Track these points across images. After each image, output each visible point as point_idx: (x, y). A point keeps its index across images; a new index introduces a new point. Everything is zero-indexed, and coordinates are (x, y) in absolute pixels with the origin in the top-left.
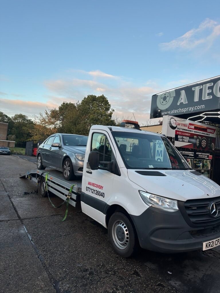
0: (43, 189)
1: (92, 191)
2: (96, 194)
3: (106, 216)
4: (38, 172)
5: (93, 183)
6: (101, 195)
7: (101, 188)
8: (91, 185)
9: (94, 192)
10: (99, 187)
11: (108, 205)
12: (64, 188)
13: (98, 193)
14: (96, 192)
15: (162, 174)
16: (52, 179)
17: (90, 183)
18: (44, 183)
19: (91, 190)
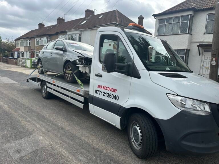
0: (45, 92)
1: (103, 94)
2: (108, 97)
3: (121, 118)
4: (39, 77)
5: (103, 86)
6: (114, 98)
7: (114, 91)
8: (101, 88)
9: (105, 95)
10: (112, 90)
11: (124, 108)
12: (68, 91)
13: (110, 96)
14: (107, 95)
15: (182, 76)
16: (54, 82)
17: (99, 87)
18: (45, 86)
19: (101, 93)
